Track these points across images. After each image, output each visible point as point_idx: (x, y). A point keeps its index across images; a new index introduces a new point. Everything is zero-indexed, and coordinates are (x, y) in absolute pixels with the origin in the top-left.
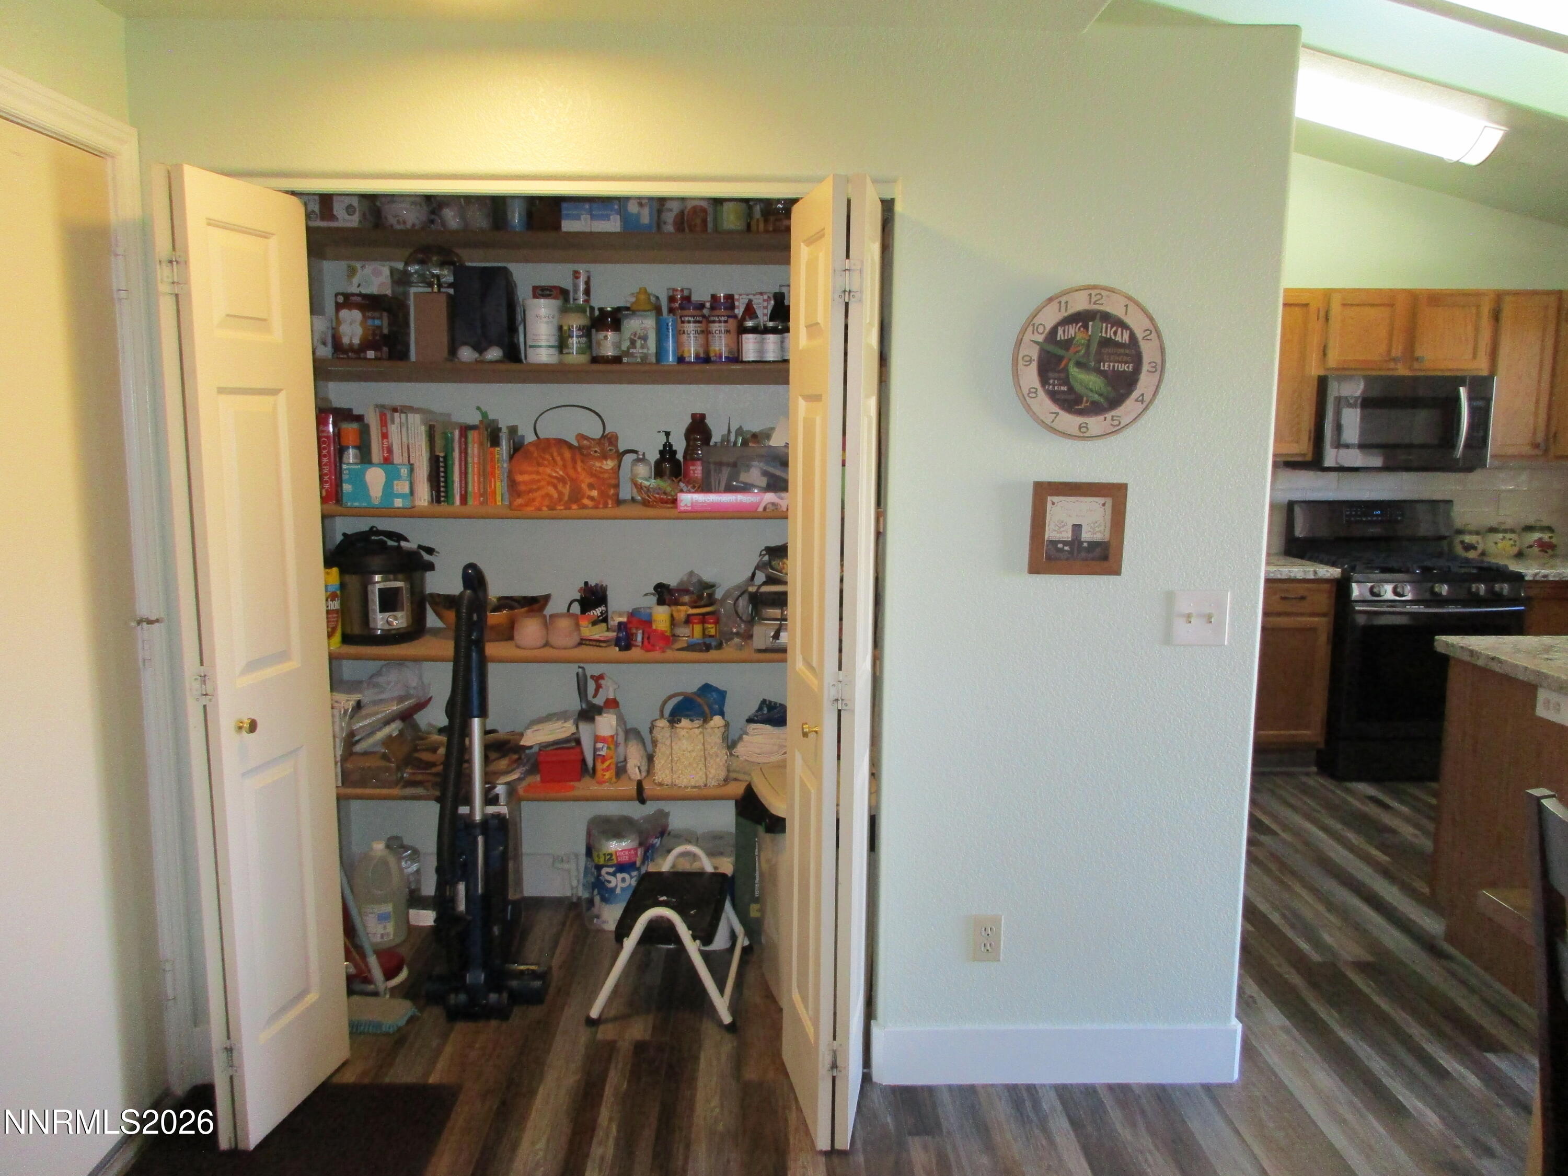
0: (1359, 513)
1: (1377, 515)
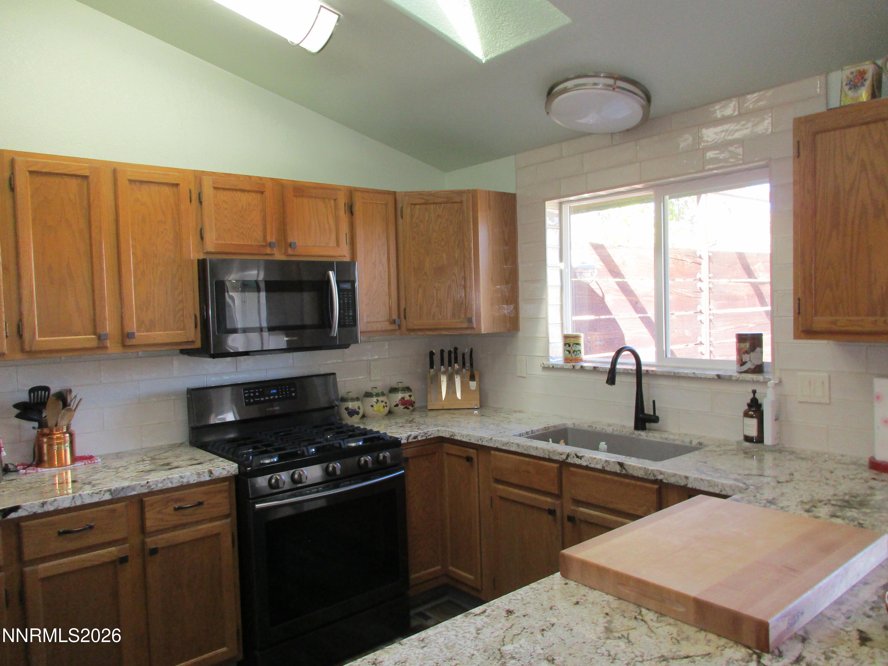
0: (257, 394)
1: (274, 394)
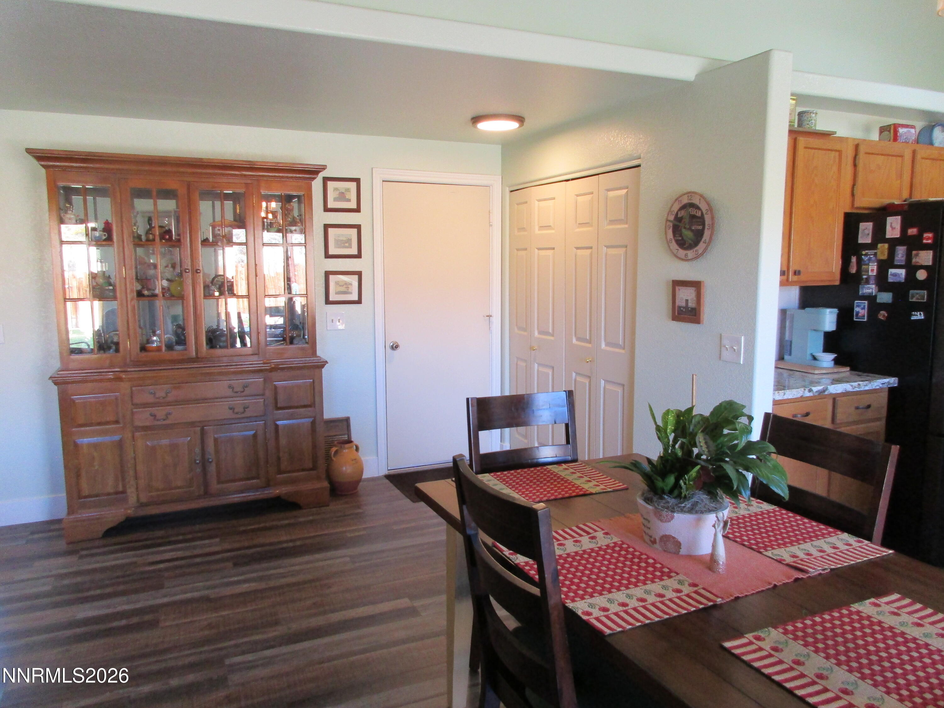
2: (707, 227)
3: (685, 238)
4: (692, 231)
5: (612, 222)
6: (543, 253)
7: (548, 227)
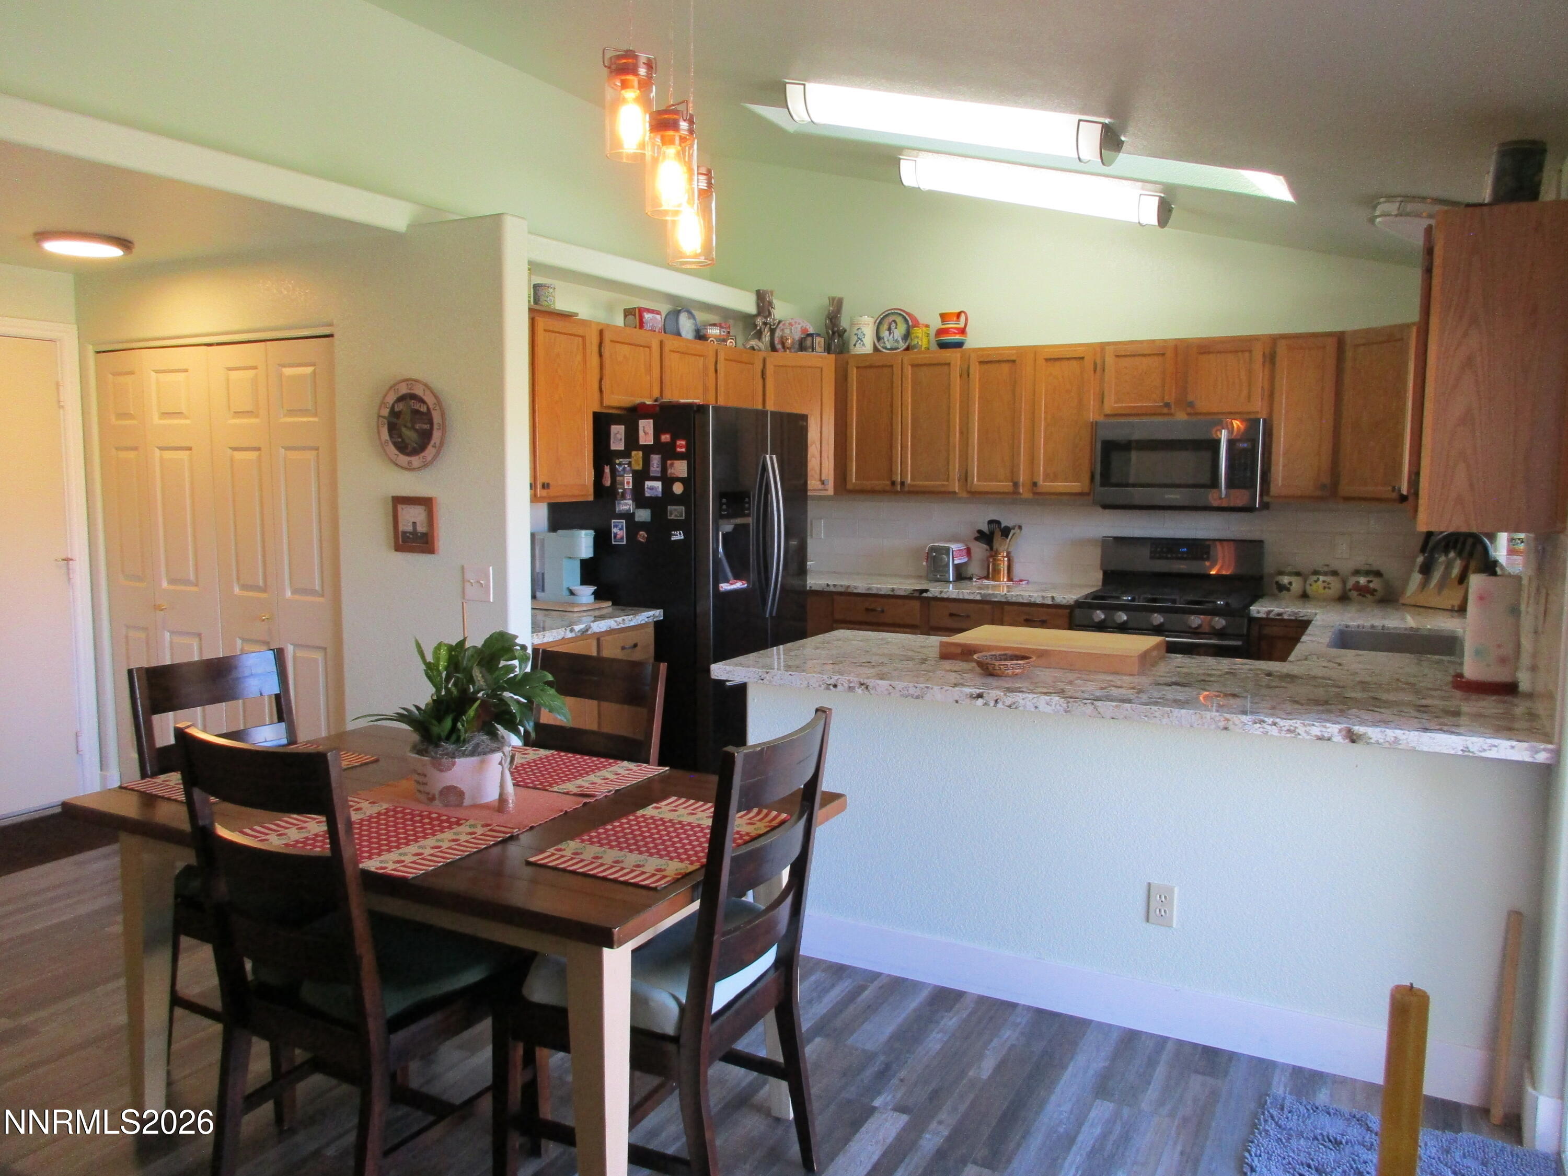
1: (1183, 552)
2: (435, 427)
3: (407, 441)
4: (416, 431)
5: (291, 412)
6: (168, 455)
7: (179, 414)
